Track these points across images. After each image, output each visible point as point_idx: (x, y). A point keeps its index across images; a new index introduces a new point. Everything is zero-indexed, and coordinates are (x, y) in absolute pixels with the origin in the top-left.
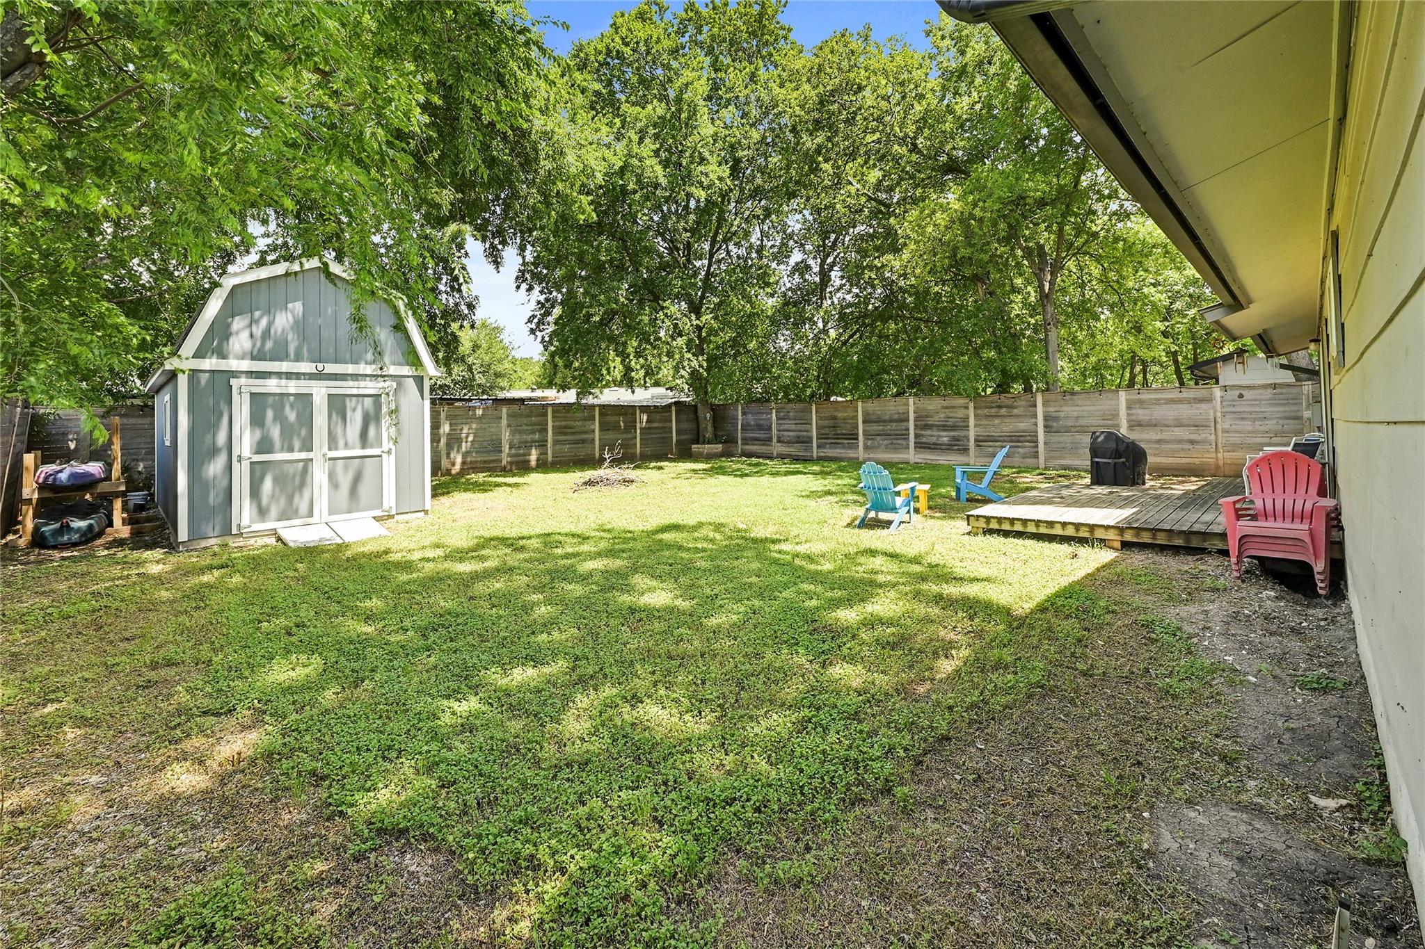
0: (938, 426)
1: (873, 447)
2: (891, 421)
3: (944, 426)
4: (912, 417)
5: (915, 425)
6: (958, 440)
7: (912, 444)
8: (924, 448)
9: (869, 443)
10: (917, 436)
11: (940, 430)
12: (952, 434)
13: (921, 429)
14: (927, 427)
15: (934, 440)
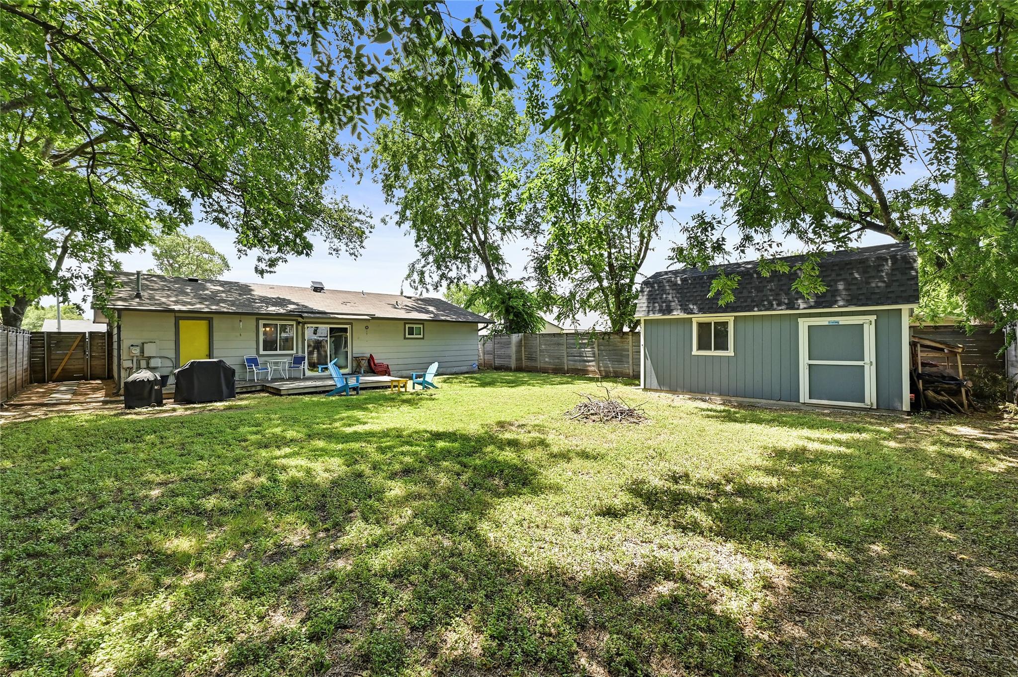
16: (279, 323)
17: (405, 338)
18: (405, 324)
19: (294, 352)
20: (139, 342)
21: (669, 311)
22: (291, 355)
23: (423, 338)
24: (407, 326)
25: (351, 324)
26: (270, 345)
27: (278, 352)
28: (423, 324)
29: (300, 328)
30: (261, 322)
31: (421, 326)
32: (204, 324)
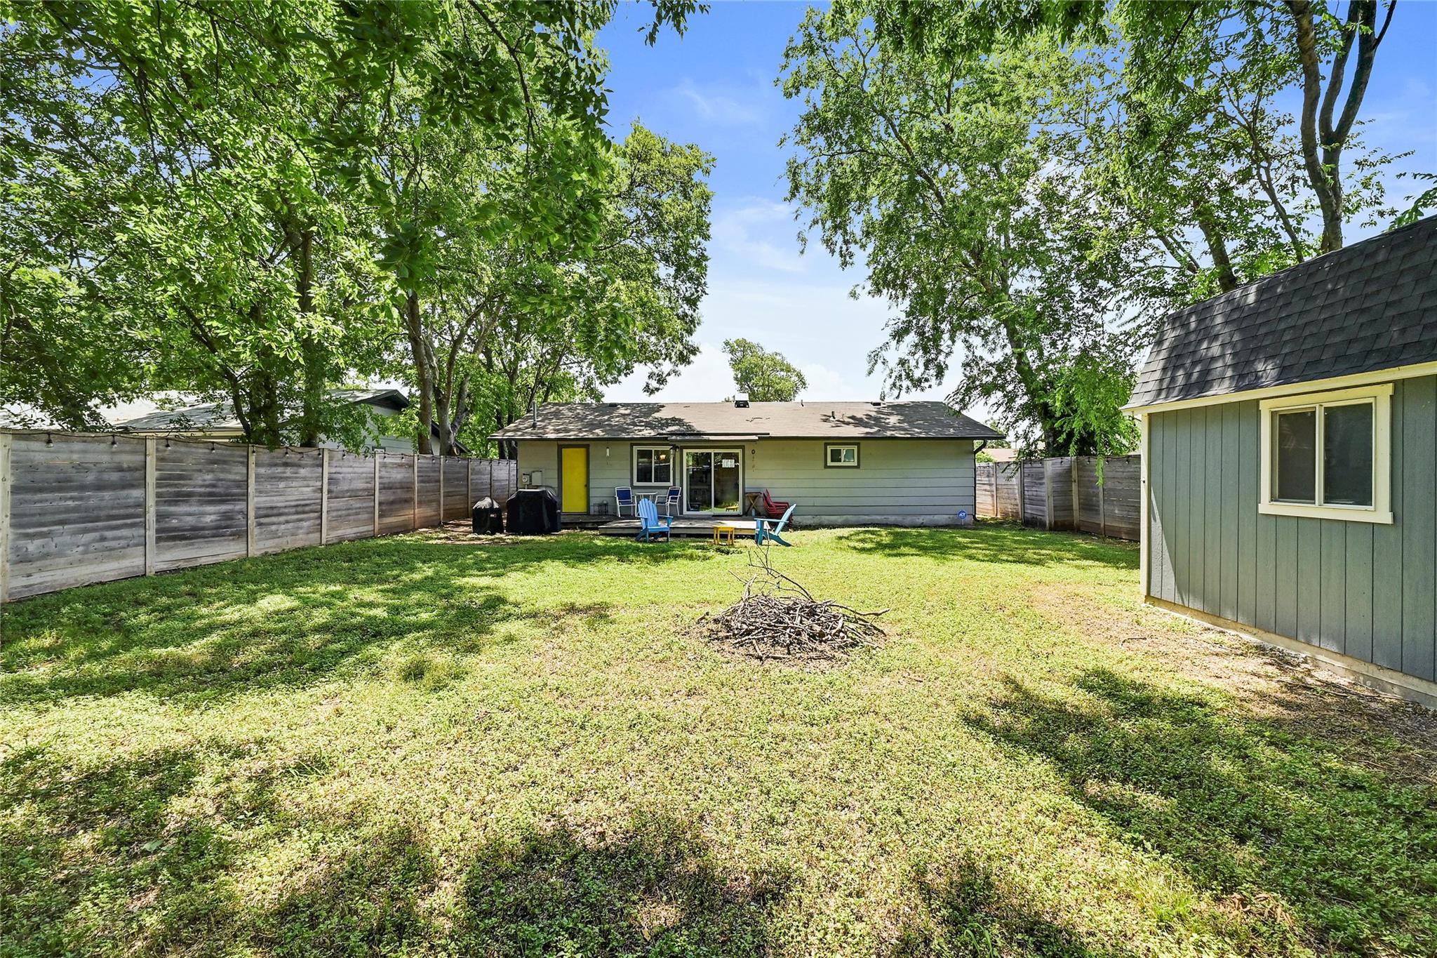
0: (201, 495)
1: (46, 556)
2: (100, 487)
3: (210, 494)
4: (152, 475)
5: (158, 495)
6: (231, 518)
7: (151, 534)
8: (174, 538)
9: (33, 546)
10: (160, 517)
11: (202, 503)
12: (224, 508)
13: (170, 503)
14: (182, 497)
15: (190, 520)
16: (653, 448)
17: (826, 467)
18: (826, 445)
19: (671, 483)
20: (529, 471)
21: (1202, 385)
22: (667, 488)
23: (858, 467)
24: (829, 449)
25: (743, 448)
26: (644, 475)
27: (653, 484)
28: (858, 445)
29: (678, 454)
30: (636, 448)
31: (855, 448)
32: (583, 450)
